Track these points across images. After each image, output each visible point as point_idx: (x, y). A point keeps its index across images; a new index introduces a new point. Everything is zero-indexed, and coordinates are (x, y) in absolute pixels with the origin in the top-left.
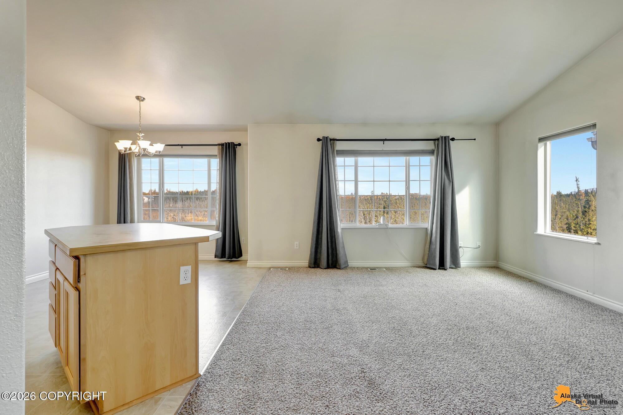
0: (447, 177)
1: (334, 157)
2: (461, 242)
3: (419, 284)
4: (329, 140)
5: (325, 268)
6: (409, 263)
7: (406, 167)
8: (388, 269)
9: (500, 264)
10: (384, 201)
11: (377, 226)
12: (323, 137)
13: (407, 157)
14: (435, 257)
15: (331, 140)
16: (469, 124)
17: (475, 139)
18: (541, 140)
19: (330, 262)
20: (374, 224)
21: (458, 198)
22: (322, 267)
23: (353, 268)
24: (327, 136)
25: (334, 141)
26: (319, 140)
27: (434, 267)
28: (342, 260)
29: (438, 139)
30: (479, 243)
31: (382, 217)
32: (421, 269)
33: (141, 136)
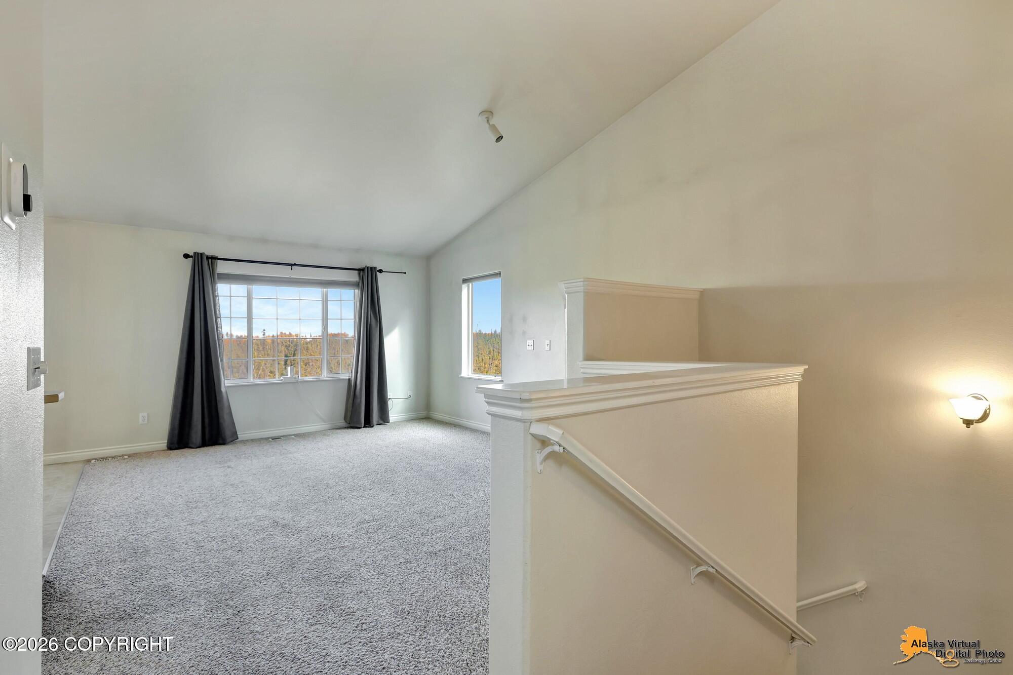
0: (374, 316)
1: (213, 283)
2: (390, 394)
3: (339, 445)
4: (205, 258)
5: (198, 446)
6: (327, 426)
7: (323, 301)
8: (296, 435)
9: (431, 414)
10: (286, 346)
11: (282, 380)
12: (195, 253)
14: (359, 414)
15: (208, 258)
16: (398, 255)
17: (405, 273)
18: (465, 281)
19: (207, 437)
20: (278, 379)
21: (387, 341)
22: (193, 446)
23: (244, 442)
24: (201, 252)
25: (213, 260)
26: (186, 256)
27: (359, 426)
28: (228, 433)
29: (363, 270)
30: (410, 393)
31: (289, 368)
32: (343, 430)
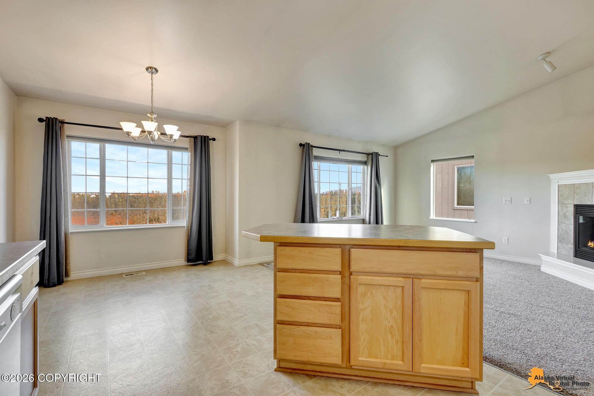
0: (377, 181)
4: (310, 146)
7: (349, 172)
12: (306, 143)
13: (350, 165)
16: (384, 145)
17: (387, 156)
18: (432, 161)
24: (308, 143)
25: (312, 148)
29: (372, 154)
33: (153, 117)
